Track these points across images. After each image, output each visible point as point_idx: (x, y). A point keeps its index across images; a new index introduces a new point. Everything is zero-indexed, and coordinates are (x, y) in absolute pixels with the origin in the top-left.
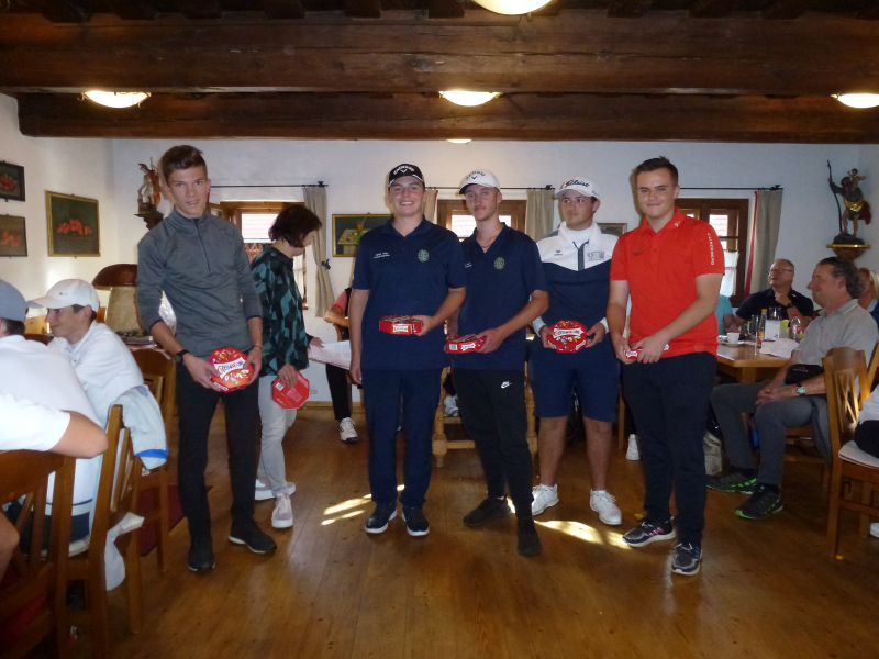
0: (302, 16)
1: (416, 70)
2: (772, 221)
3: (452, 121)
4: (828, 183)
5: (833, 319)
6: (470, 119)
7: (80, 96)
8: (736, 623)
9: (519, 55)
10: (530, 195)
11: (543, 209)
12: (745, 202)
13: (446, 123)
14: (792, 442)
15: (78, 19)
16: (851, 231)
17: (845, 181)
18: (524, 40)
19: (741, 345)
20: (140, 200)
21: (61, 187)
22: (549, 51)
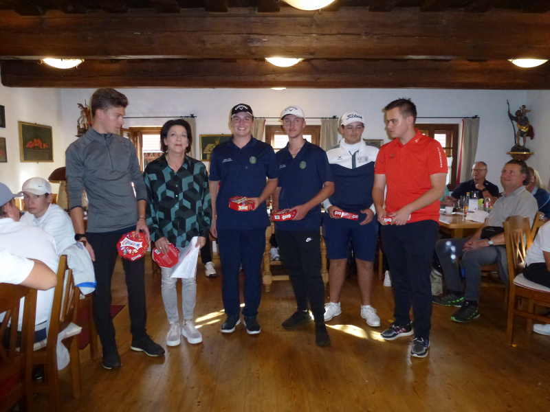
0: (179, 12)
1: (250, 45)
2: (473, 137)
3: (274, 76)
4: (507, 114)
5: (510, 198)
6: (285, 75)
7: (39, 61)
8: (450, 386)
9: (314, 35)
10: (323, 122)
11: (331, 131)
12: (457, 126)
13: (270, 78)
14: (485, 274)
15: (37, 13)
16: (522, 144)
17: (518, 113)
18: (318, 26)
19: (454, 215)
20: (78, 127)
21: (28, 118)
22: (333, 33)
